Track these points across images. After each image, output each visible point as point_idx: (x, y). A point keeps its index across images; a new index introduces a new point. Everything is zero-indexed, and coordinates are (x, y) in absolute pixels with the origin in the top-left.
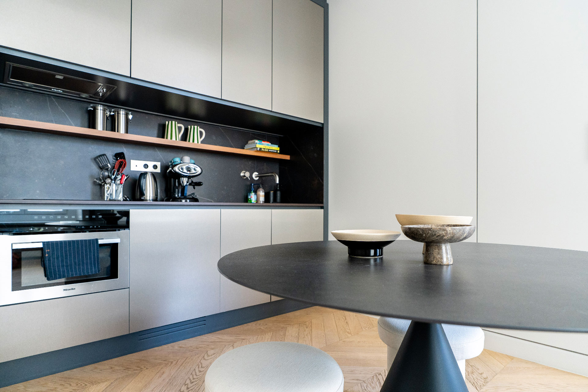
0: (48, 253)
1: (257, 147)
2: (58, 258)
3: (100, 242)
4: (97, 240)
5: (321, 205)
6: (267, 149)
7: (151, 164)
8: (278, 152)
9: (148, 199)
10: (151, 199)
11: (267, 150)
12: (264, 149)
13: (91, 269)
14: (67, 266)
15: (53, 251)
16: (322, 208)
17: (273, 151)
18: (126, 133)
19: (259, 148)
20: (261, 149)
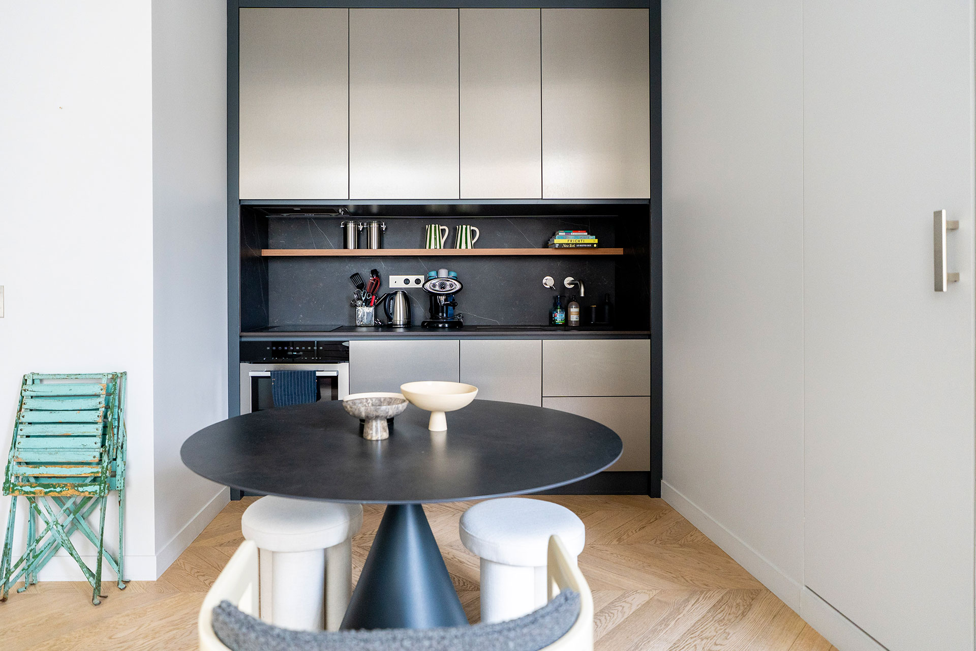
0: (274, 381)
1: (555, 242)
2: (281, 387)
3: (318, 374)
4: (315, 372)
5: (646, 332)
6: (573, 244)
7: (412, 278)
8: (595, 246)
9: (398, 324)
10: (401, 324)
11: (574, 246)
12: (568, 244)
13: (309, 400)
14: (288, 395)
15: (278, 380)
16: (649, 337)
17: (585, 246)
18: (379, 248)
19: (558, 245)
20: (561, 245)
